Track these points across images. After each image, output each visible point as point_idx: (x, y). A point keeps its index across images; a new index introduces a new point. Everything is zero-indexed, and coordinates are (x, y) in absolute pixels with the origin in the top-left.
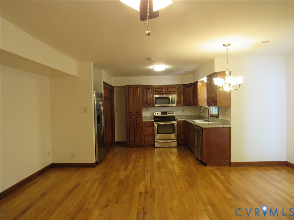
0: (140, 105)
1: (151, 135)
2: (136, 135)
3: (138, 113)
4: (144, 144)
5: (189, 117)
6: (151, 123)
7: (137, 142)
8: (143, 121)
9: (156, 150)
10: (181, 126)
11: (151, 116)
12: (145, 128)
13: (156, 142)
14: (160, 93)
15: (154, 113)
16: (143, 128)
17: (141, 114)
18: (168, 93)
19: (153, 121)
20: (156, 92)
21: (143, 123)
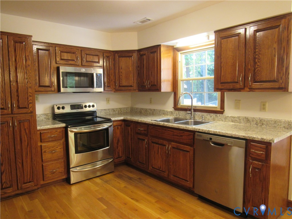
0: (30, 87)
1: (58, 159)
2: (20, 165)
3: (25, 108)
4: (42, 182)
5: (117, 112)
6: (58, 130)
7: (24, 183)
8: (39, 128)
9: (75, 190)
10: (118, 130)
11: (46, 115)
12: (43, 144)
13: (73, 171)
14: (71, 62)
15: (56, 108)
16: (39, 144)
17: (31, 112)
18: (87, 64)
19: (64, 125)
20: (62, 59)
21: (39, 132)
